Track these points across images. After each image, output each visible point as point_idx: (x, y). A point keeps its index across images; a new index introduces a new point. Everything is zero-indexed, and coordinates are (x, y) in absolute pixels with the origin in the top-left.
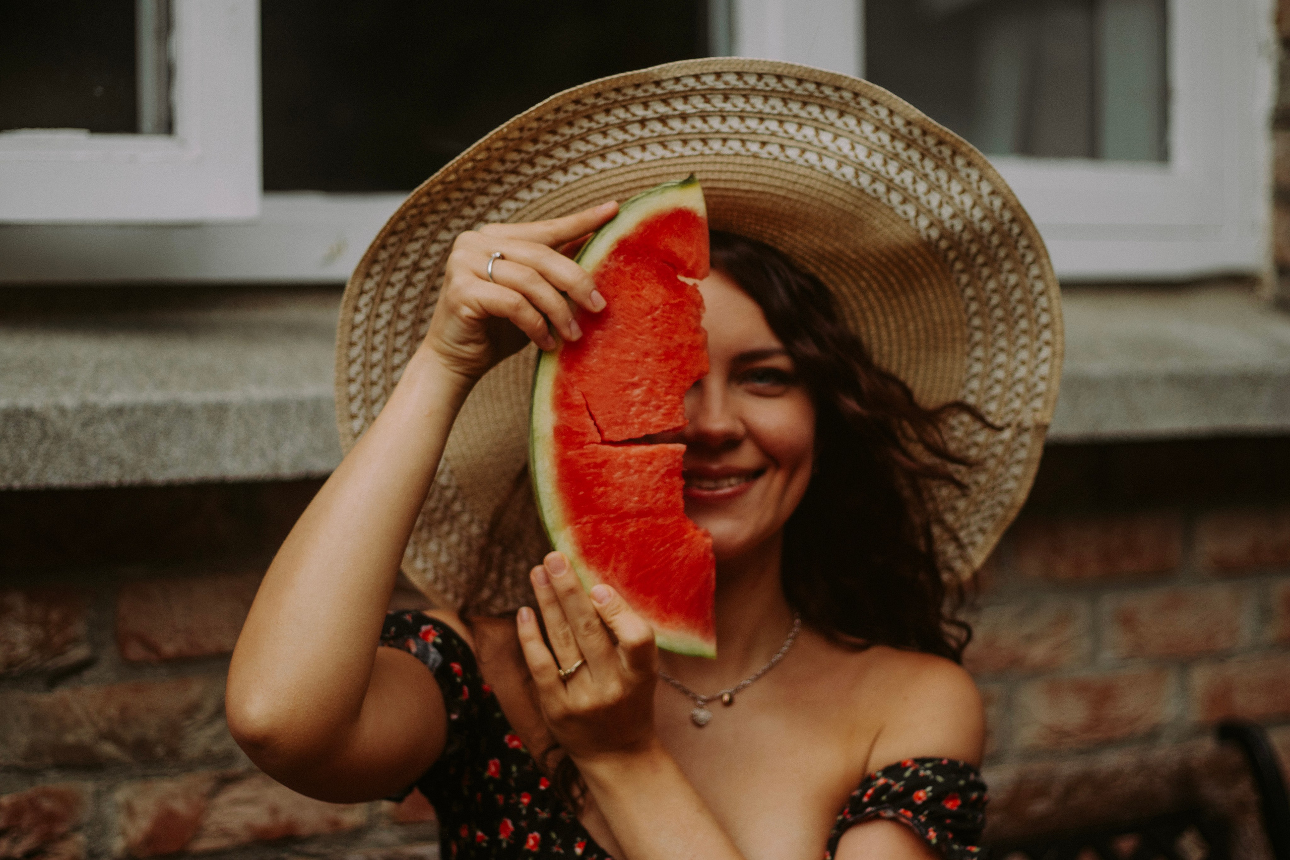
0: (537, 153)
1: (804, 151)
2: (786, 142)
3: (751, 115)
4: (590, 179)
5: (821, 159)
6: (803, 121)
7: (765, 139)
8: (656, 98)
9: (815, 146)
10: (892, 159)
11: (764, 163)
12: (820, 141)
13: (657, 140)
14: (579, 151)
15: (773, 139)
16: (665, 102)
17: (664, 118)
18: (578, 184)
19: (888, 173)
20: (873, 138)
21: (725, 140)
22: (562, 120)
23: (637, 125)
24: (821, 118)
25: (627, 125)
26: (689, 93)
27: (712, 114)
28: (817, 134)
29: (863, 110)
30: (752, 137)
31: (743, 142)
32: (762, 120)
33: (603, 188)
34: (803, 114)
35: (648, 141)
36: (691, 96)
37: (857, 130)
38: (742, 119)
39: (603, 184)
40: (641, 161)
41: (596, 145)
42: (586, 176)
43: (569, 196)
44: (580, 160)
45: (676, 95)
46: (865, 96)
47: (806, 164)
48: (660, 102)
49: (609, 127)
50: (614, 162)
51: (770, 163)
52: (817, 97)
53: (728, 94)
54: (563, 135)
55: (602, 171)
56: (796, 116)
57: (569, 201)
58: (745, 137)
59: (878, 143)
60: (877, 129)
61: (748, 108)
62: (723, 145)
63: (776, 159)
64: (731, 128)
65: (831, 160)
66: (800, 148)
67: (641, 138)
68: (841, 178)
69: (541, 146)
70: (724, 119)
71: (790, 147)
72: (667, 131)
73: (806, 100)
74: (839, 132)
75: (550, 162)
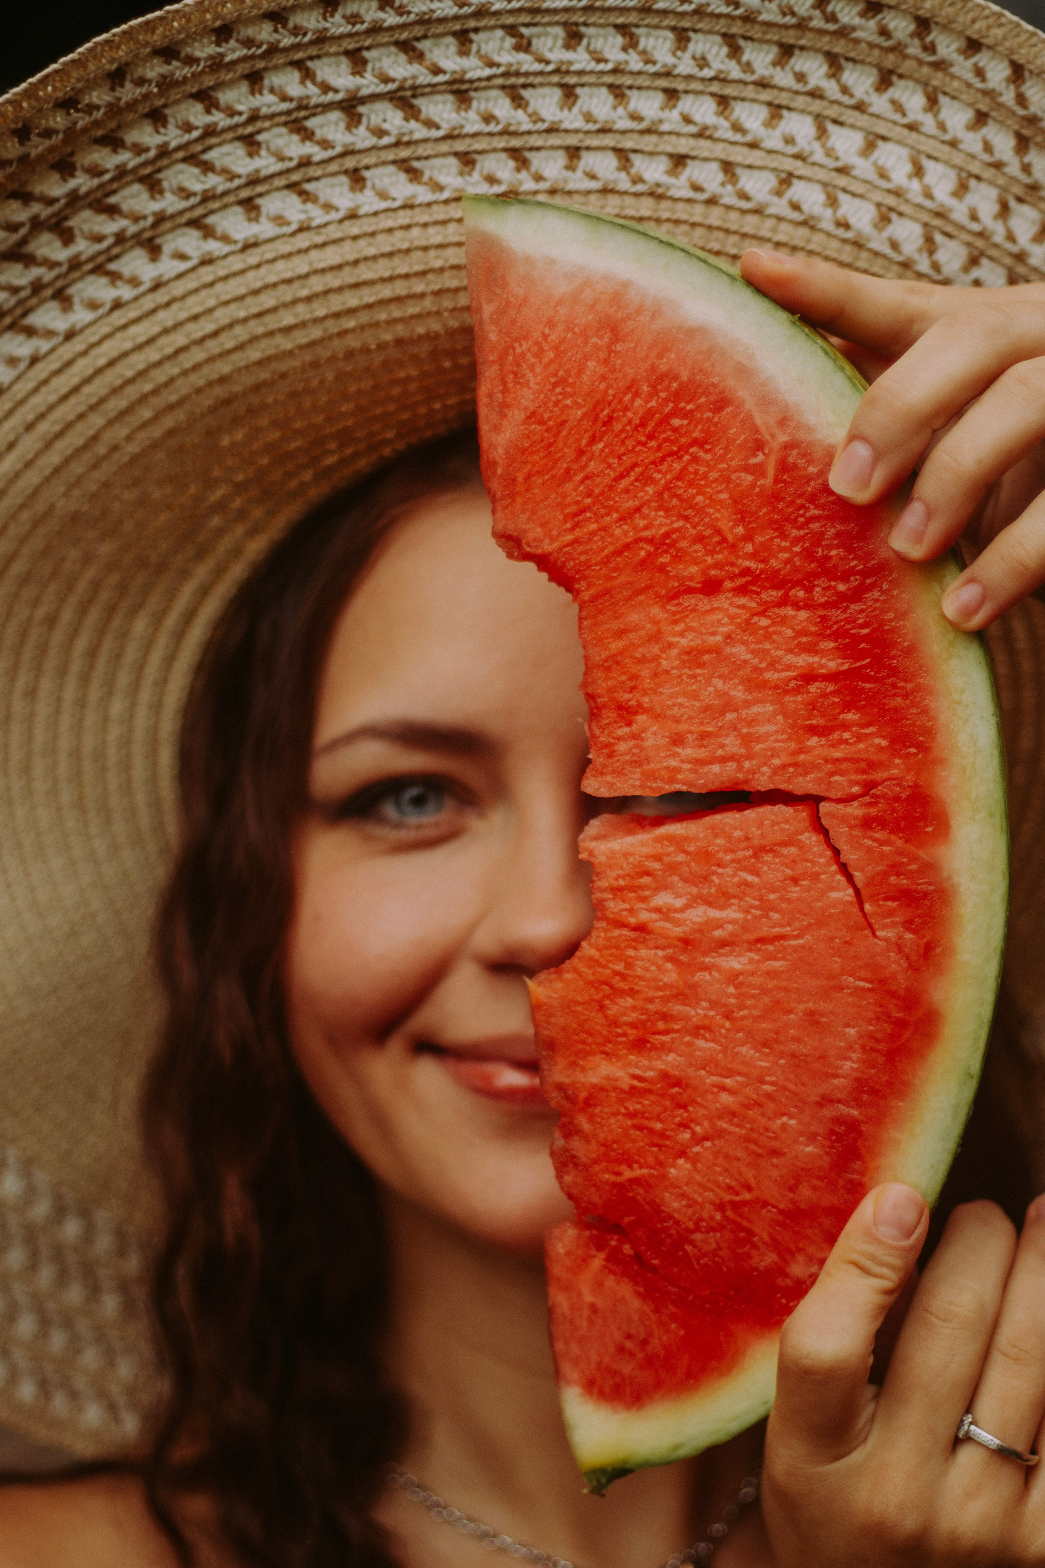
0: (74, 200)
1: (787, 180)
2: (738, 155)
3: (640, 81)
4: (220, 270)
5: (833, 202)
6: (783, 98)
7: (683, 146)
8: (384, 38)
9: (814, 164)
10: (1020, 200)
11: (681, 212)
12: (830, 153)
13: (390, 156)
14: (183, 192)
15: (704, 147)
16: (408, 48)
17: (409, 93)
18: (190, 283)
19: (1011, 237)
20: (972, 142)
21: (574, 153)
22: (131, 106)
23: (336, 116)
24: (831, 88)
25: (306, 118)
26: (472, 24)
27: (538, 80)
28: (822, 133)
29: (940, 66)
30: (648, 142)
31: (623, 155)
32: (672, 95)
33: (256, 292)
34: (783, 78)
35: (367, 160)
36: (476, 30)
37: (928, 123)
38: (618, 92)
39: (254, 279)
40: (353, 216)
41: (232, 177)
42: (207, 261)
43: (166, 318)
44: (187, 216)
45: (440, 29)
46: (945, 27)
47: (796, 216)
48: (393, 49)
49: (259, 124)
50: (279, 220)
51: (697, 213)
52: (821, 32)
53: (576, 24)
54: (139, 149)
55: (249, 246)
56: (763, 84)
57: (166, 331)
58: (628, 143)
59: (986, 157)
60: (981, 118)
61: (635, 62)
62: (570, 168)
63: (712, 201)
64: (589, 117)
65: (857, 201)
66: (774, 170)
67: (348, 152)
68: (887, 250)
69: (82, 182)
70: (569, 93)
71: (750, 167)
72: (419, 132)
73: (790, 37)
74: (882, 128)
75: (110, 227)
